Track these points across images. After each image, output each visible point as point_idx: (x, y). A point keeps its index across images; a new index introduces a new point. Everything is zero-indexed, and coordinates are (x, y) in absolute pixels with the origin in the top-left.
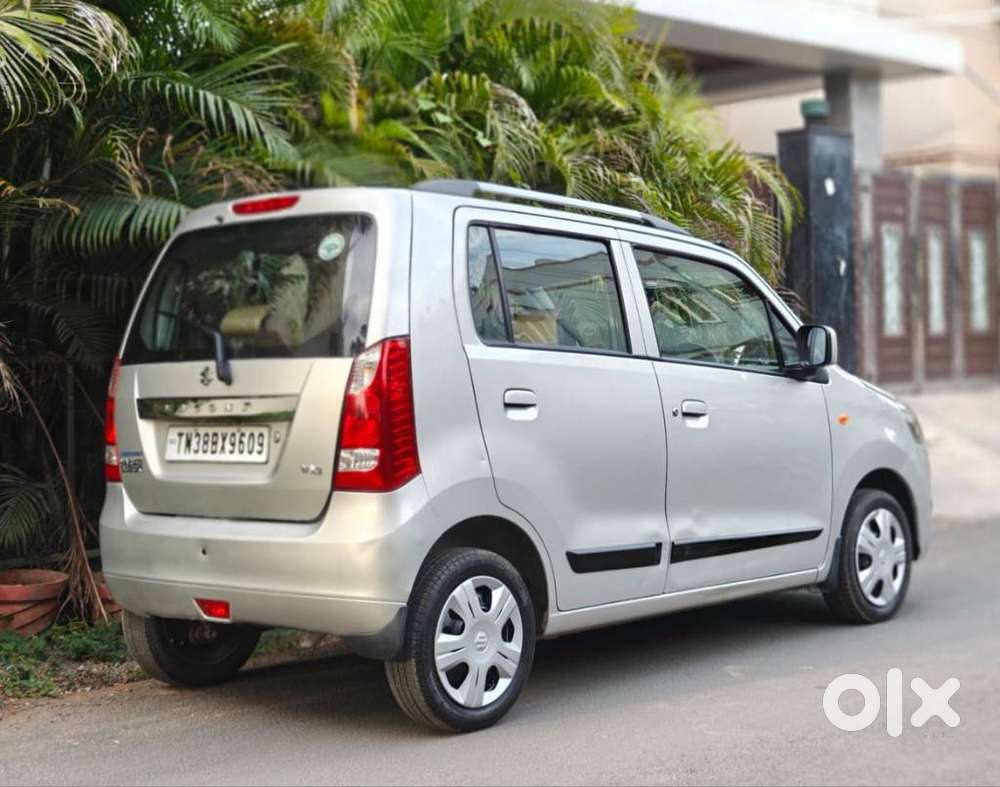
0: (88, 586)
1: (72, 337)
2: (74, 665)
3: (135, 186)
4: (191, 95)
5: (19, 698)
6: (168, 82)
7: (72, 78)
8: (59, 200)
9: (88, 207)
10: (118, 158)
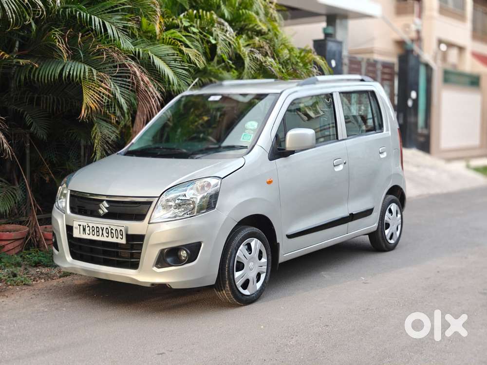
0: (38, 233)
1: (32, 123)
2: (35, 268)
3: (65, 55)
4: (88, 17)
5: (13, 286)
6: (78, 11)
7: (39, 7)
8: (29, 61)
9: (42, 63)
10: (58, 43)
